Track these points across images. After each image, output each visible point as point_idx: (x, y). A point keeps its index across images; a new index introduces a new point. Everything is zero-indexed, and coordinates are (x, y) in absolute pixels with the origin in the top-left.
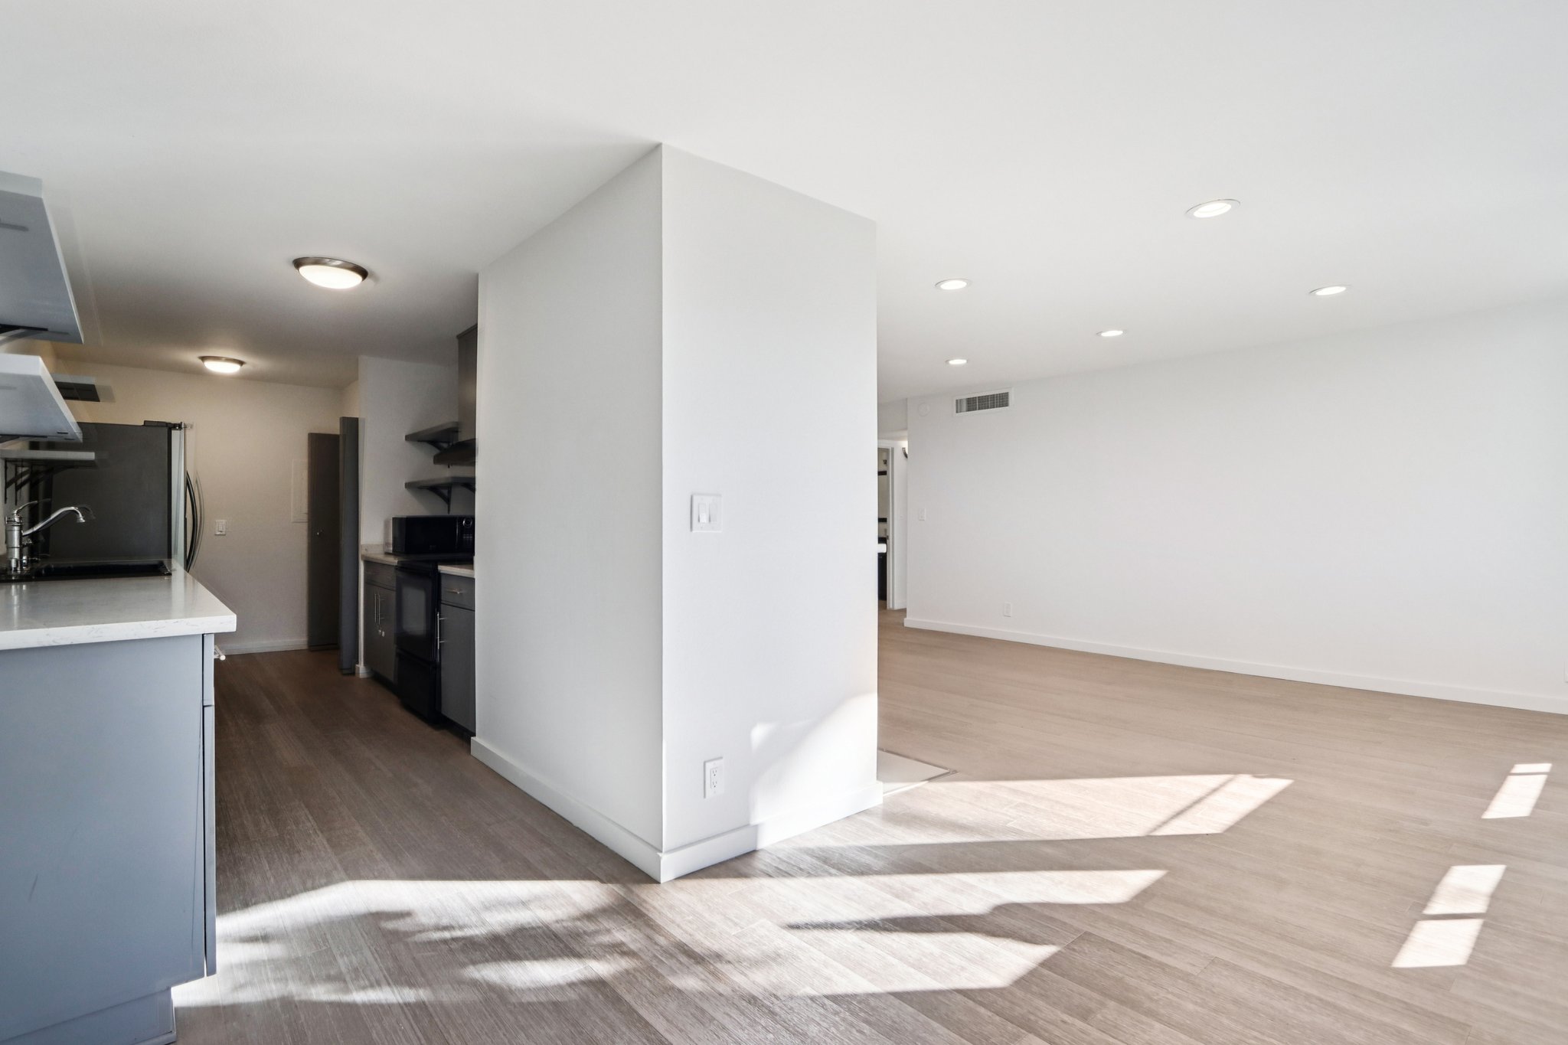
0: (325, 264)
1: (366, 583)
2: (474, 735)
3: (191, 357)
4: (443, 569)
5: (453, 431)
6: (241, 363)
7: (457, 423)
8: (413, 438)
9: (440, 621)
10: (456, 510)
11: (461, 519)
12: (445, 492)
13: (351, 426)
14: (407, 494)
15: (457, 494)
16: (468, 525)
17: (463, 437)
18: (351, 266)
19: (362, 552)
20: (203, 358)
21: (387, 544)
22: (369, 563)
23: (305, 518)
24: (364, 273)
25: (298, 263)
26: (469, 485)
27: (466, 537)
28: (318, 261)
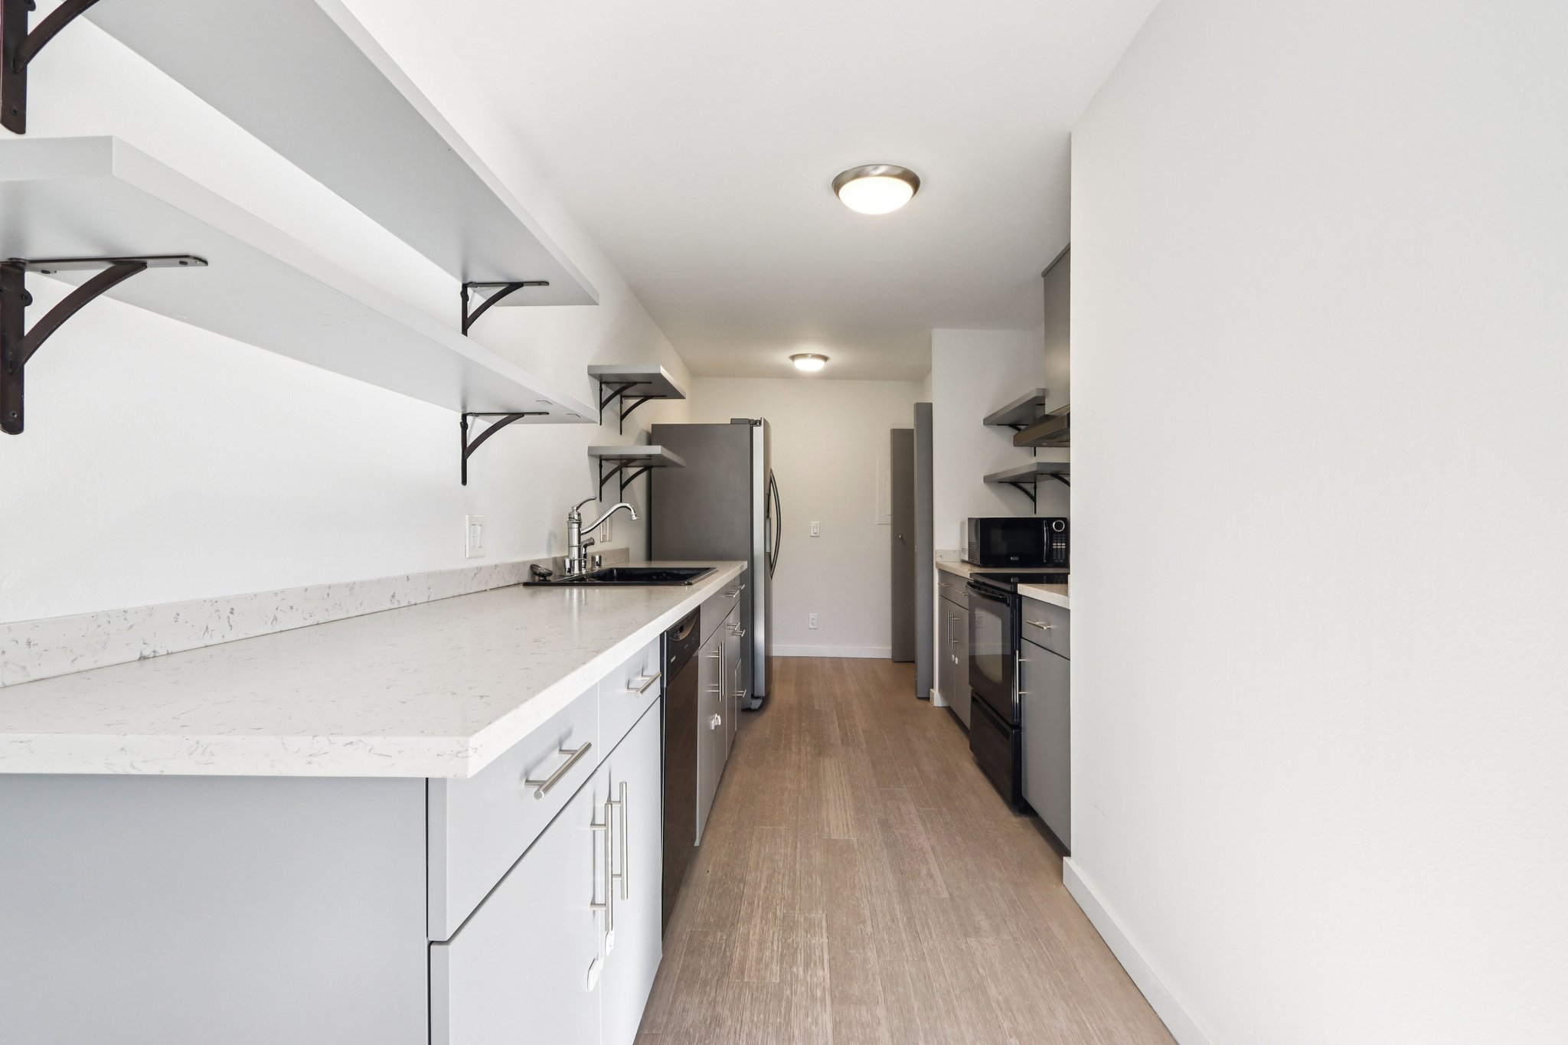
0: (867, 175)
1: (942, 596)
2: (1068, 854)
3: (782, 357)
4: (1024, 589)
5: (1038, 402)
6: (825, 359)
7: (1044, 390)
8: (993, 421)
9: (1020, 663)
10: (1045, 509)
11: (1050, 520)
12: (1029, 487)
13: (924, 412)
14: (985, 490)
15: (1047, 487)
16: (1060, 529)
17: (1050, 408)
18: (899, 172)
19: (937, 559)
20: (793, 358)
21: (963, 550)
22: (944, 573)
23: (888, 520)
24: (915, 182)
25: (837, 184)
26: (1061, 475)
27: (1058, 546)
28: (859, 173)
